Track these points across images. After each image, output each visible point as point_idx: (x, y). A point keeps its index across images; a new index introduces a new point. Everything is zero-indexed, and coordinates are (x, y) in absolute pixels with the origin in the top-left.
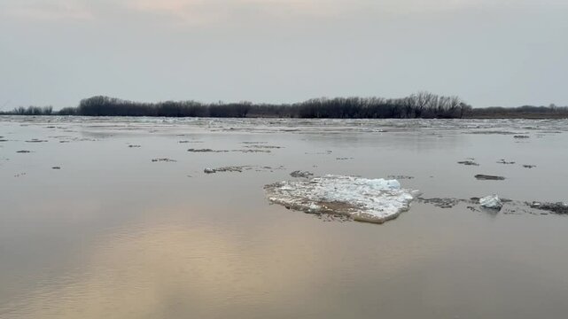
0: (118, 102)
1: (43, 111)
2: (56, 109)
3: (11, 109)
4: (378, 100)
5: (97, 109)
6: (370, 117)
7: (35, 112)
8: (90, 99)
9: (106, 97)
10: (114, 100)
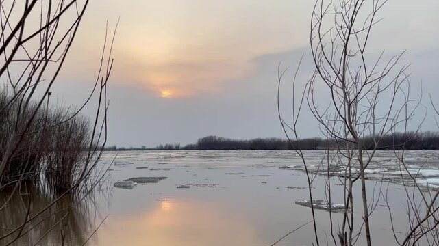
0: (222, 140)
1: (174, 147)
2: (183, 145)
3: (155, 147)
4: (433, 134)
5: (209, 144)
6: (426, 149)
7: (169, 148)
8: (204, 138)
9: (215, 137)
10: (220, 138)
